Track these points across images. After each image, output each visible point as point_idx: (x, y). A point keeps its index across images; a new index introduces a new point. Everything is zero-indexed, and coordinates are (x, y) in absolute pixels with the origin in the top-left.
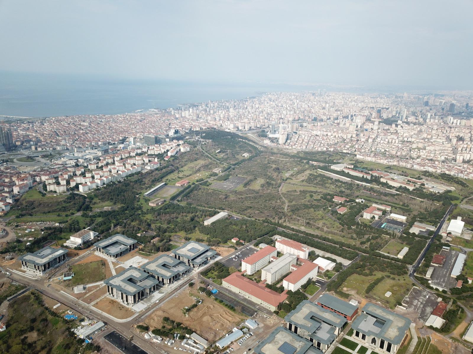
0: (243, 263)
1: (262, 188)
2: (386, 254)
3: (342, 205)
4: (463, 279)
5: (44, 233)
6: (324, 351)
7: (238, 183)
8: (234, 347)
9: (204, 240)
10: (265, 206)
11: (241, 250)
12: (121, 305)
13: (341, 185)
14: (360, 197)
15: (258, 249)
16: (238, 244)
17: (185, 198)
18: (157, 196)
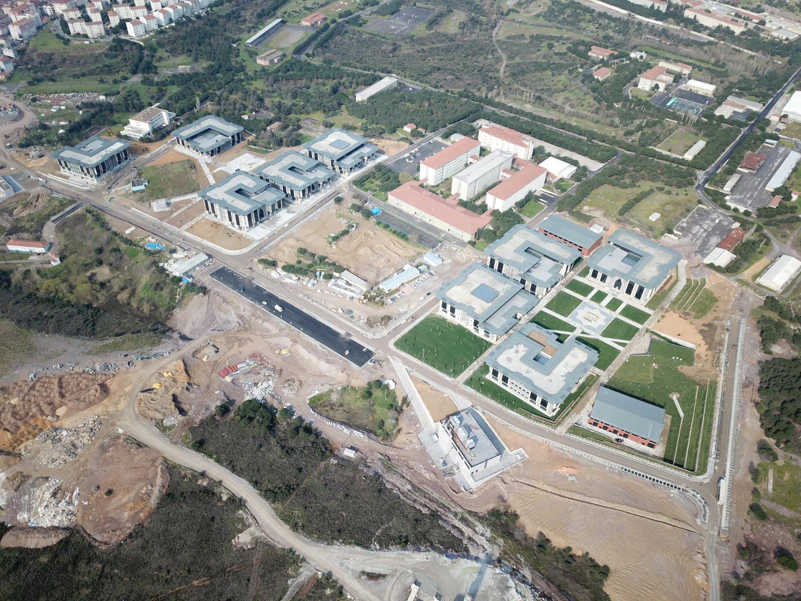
0: (423, 167)
1: (461, 30)
2: (665, 152)
3: (604, 63)
4: (785, 194)
5: (83, 112)
6: (540, 297)
7: (416, 21)
8: (407, 290)
9: (356, 128)
10: (465, 66)
11: (419, 144)
12: (229, 230)
13: (609, 23)
14: (638, 48)
15: (449, 143)
16: (415, 134)
17: (319, 49)
18: (270, 45)
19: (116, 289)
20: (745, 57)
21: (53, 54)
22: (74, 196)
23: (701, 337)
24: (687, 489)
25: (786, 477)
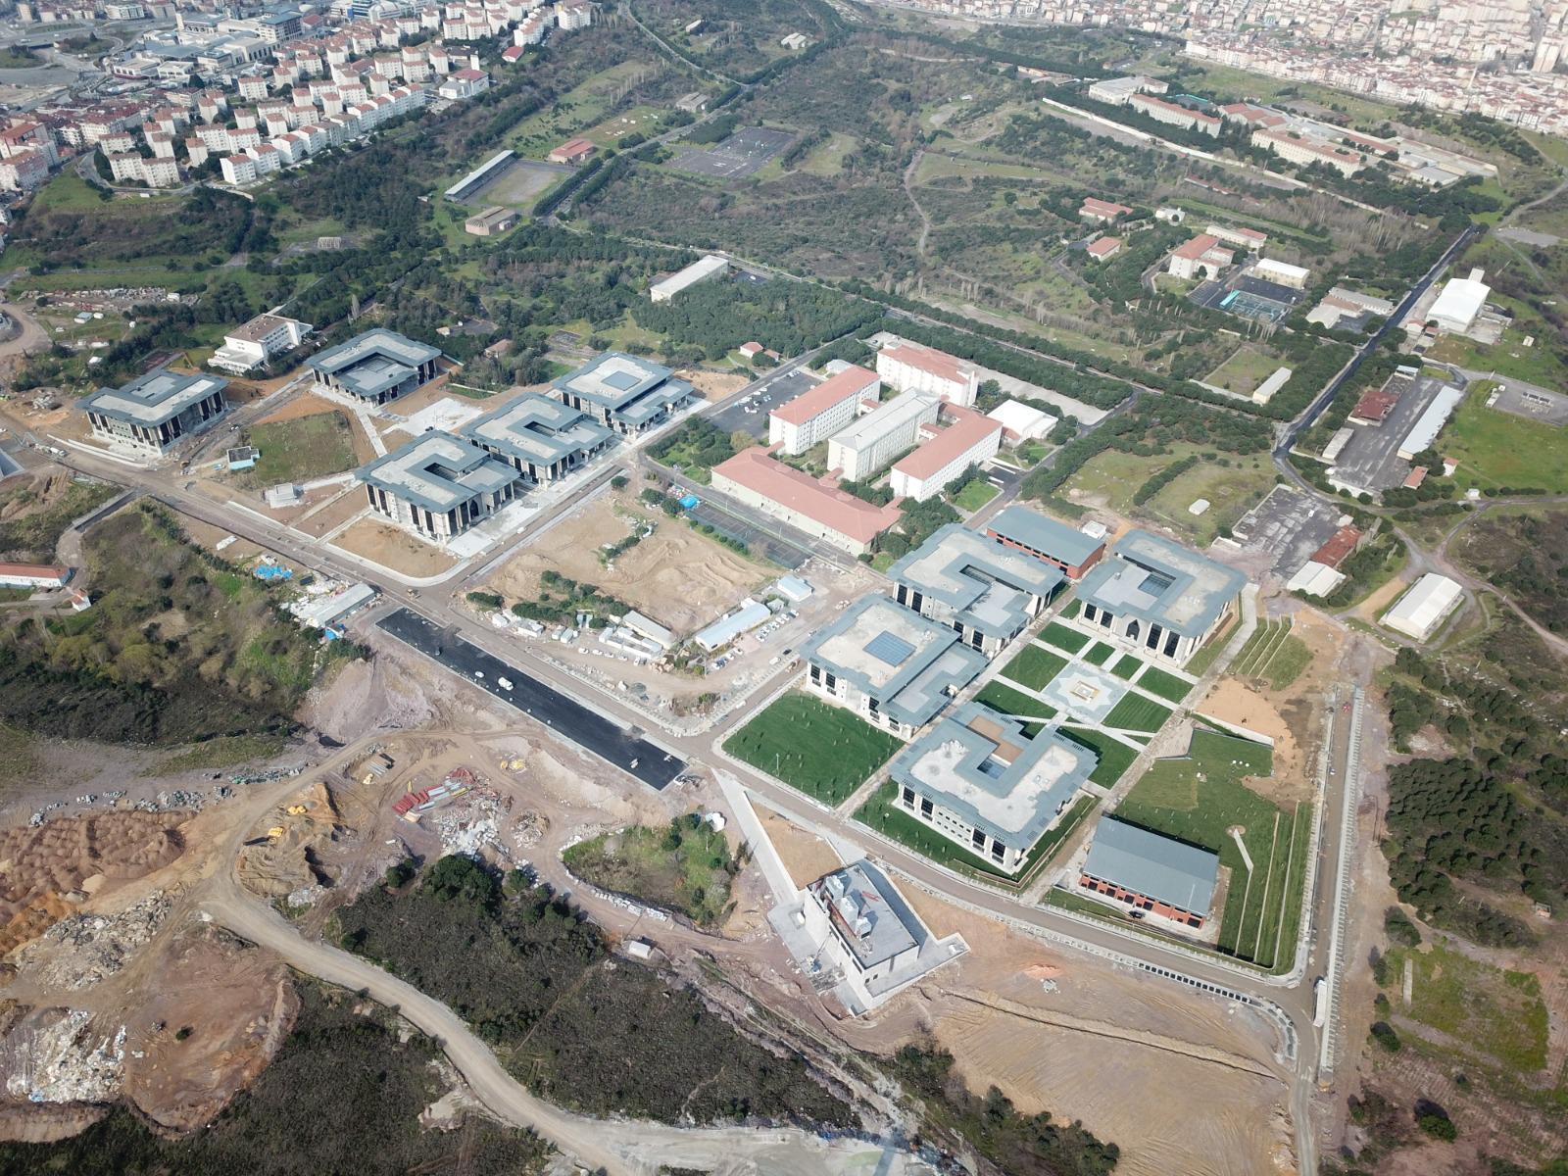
0: (775, 422)
1: (846, 170)
2: (1217, 390)
3: (1108, 229)
4: (1429, 464)
5: (137, 324)
6: (991, 655)
7: (764, 153)
8: (746, 645)
9: (652, 351)
10: (855, 235)
11: (767, 380)
12: (414, 539)
13: (1116, 157)
14: (1171, 200)
15: (823, 378)
16: (760, 361)
17: (583, 206)
18: (492, 198)
19: (197, 652)
20: (1361, 219)
21: (79, 217)
22: (118, 480)
23: (1283, 724)
24: (1260, 1000)
25: (1437, 973)
